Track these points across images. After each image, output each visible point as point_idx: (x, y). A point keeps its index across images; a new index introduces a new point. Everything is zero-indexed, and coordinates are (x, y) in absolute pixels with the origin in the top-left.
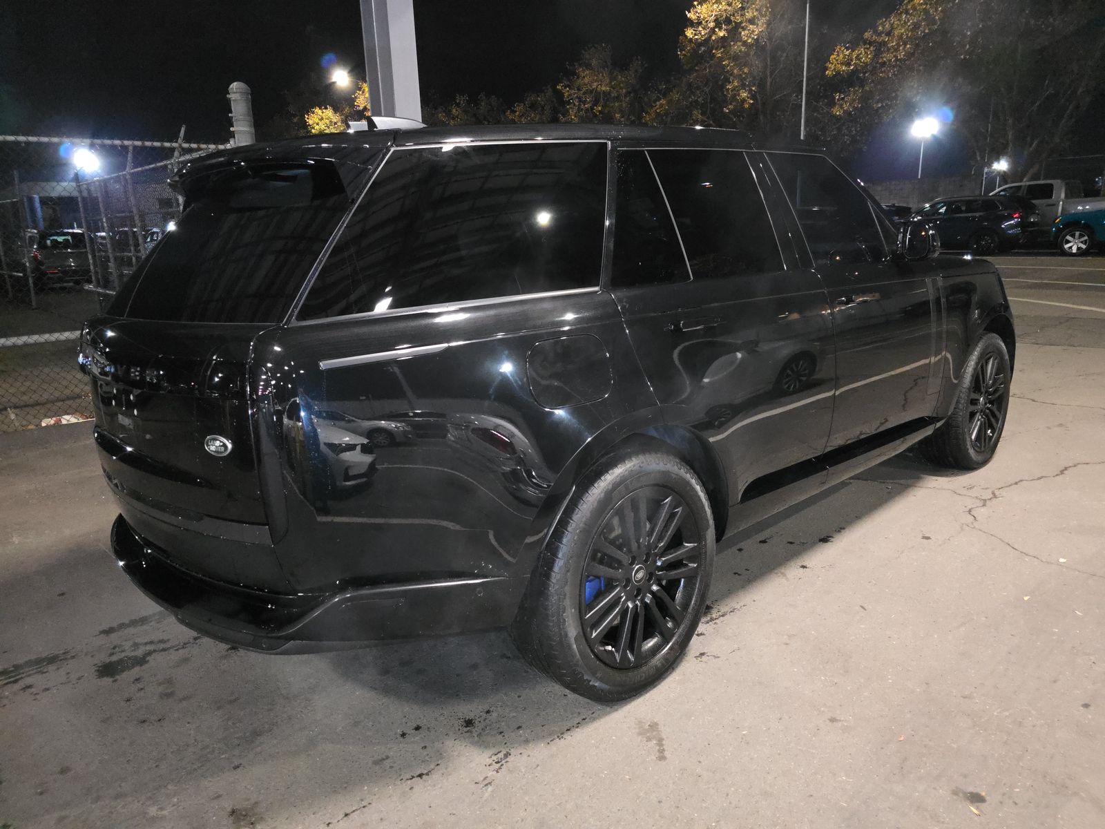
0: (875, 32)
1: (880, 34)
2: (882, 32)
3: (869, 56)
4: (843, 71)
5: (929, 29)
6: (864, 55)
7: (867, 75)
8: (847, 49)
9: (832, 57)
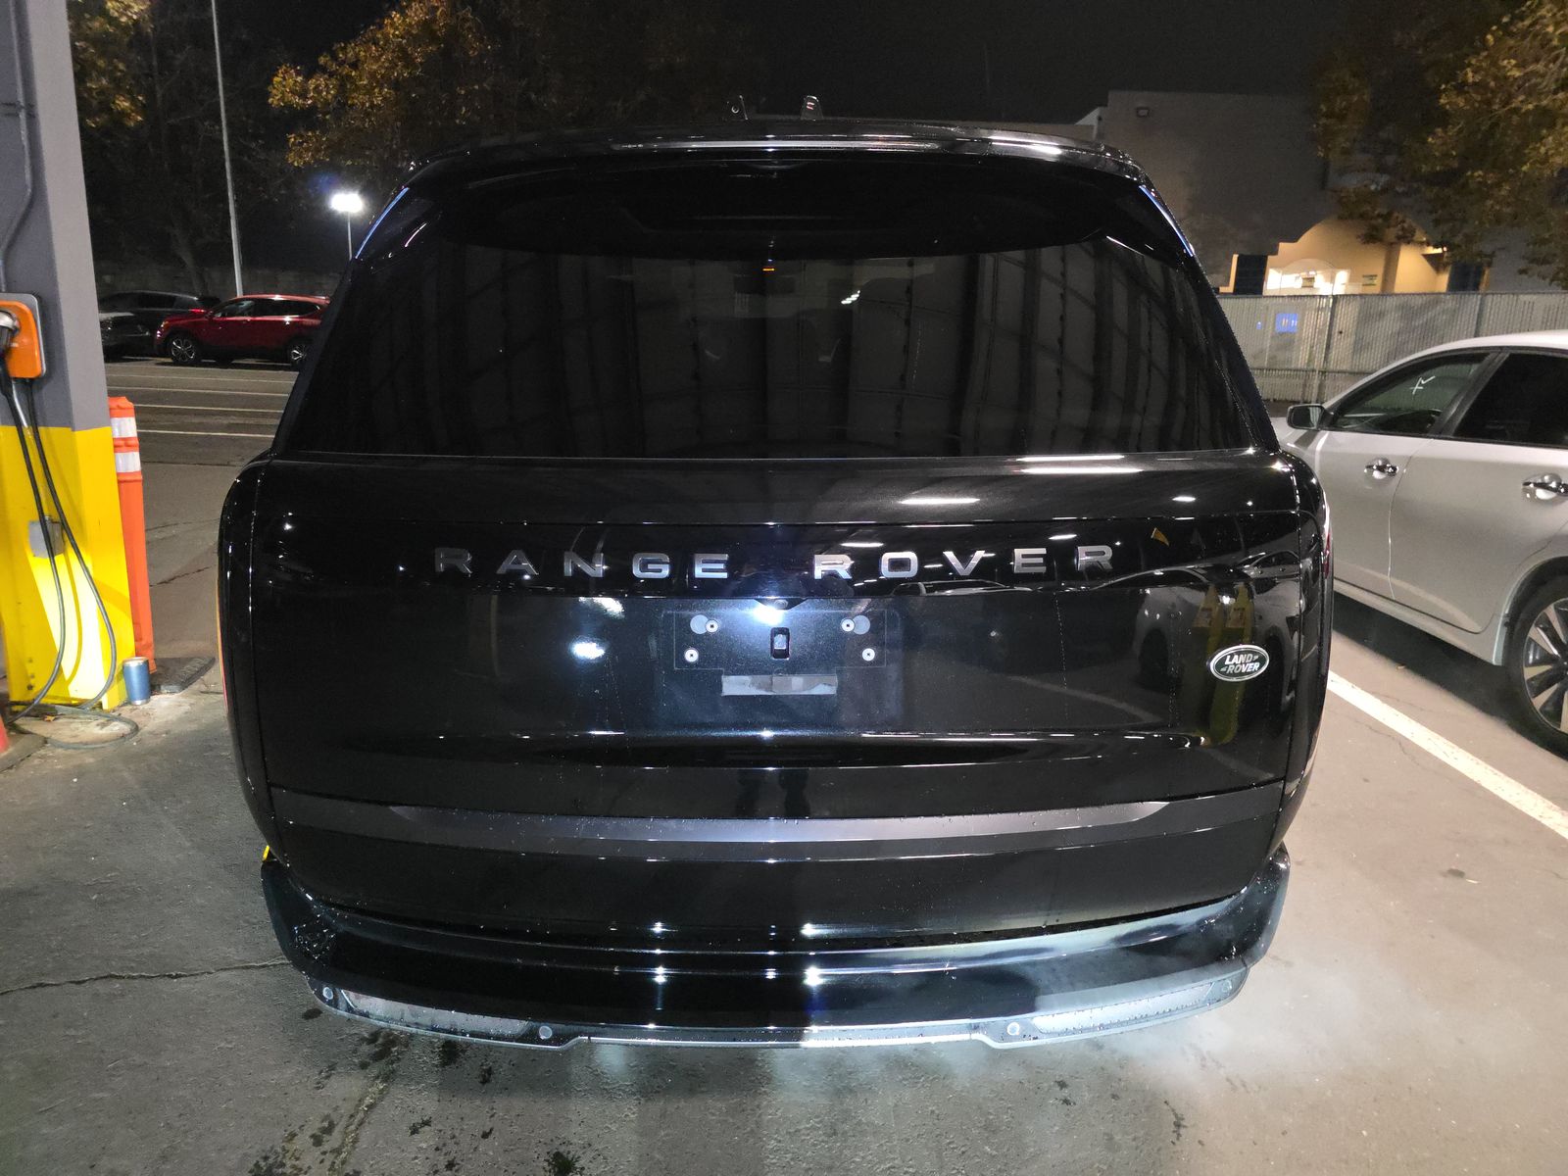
0: (334, 58)
1: (341, 64)
2: (344, 62)
3: (332, 92)
4: (297, 104)
5: (410, 73)
6: (322, 88)
7: (327, 117)
8: (298, 73)
9: (276, 79)
